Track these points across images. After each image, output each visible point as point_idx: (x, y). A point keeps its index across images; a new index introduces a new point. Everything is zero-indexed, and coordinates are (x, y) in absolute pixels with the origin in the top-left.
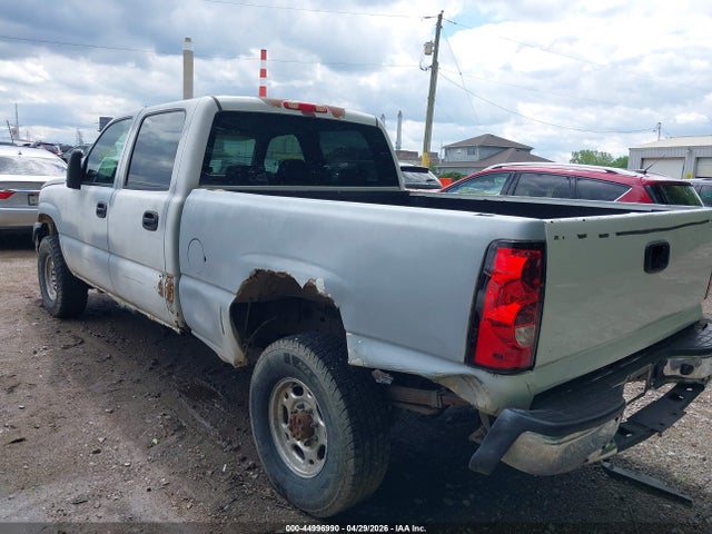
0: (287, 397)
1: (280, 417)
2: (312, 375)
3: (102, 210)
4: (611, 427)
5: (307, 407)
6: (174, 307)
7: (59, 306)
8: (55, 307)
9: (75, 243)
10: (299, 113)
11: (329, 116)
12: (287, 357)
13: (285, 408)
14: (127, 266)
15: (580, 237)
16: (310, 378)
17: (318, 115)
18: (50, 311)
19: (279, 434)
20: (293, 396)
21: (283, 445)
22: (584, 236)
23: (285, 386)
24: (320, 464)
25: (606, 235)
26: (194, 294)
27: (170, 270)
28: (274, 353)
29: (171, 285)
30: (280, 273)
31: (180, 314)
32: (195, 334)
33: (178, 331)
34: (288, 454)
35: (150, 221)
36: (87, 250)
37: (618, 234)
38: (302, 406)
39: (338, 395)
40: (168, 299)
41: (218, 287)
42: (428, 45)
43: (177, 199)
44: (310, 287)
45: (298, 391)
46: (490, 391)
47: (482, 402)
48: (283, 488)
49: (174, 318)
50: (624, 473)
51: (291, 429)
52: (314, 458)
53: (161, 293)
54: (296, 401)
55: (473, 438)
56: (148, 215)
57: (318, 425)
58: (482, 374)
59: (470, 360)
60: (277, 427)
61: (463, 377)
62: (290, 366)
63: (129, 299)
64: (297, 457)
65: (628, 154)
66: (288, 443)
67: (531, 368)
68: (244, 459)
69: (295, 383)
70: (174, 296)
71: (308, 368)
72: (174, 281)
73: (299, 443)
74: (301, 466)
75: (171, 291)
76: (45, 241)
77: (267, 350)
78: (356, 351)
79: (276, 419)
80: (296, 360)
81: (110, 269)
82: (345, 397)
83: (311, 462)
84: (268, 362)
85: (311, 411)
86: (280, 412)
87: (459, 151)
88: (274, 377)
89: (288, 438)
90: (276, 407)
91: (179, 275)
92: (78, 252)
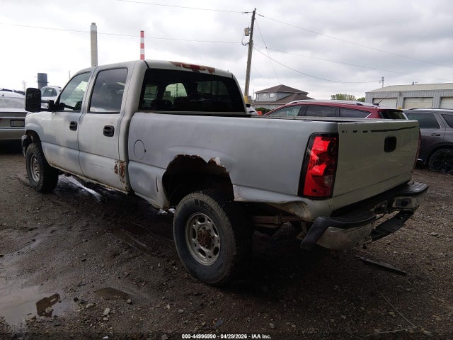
0: (195, 224)
1: (191, 235)
2: (212, 209)
3: (74, 126)
4: (369, 228)
5: (207, 228)
6: (125, 179)
7: (41, 185)
8: (38, 186)
9: (53, 146)
10: (191, 70)
11: (207, 72)
12: (196, 201)
13: (194, 230)
14: (92, 157)
15: (355, 132)
16: (211, 212)
17: (201, 72)
18: (35, 188)
19: (191, 244)
20: (199, 223)
21: (193, 250)
22: (356, 131)
23: (195, 218)
24: (215, 258)
25: (366, 132)
26: (138, 171)
27: (122, 158)
28: (189, 200)
29: (123, 167)
30: (193, 156)
31: (128, 183)
32: (137, 194)
33: (126, 193)
34: (196, 254)
35: (109, 131)
36: (62, 150)
37: (372, 131)
38: (204, 228)
39: (227, 219)
40: (121, 175)
41: (154, 166)
42: (247, 30)
43: (126, 118)
44: (212, 162)
45: (202, 220)
46: (310, 209)
47: (306, 215)
48: (194, 272)
49: (124, 186)
50: (371, 261)
51: (199, 240)
52: (212, 254)
53: (116, 172)
54: (201, 226)
55: (298, 237)
56: (107, 128)
57: (214, 237)
58: (306, 200)
59: (301, 194)
60: (190, 241)
61: (296, 202)
62: (198, 207)
63: (92, 177)
64: (201, 255)
65: (364, 97)
66: (196, 249)
67: (331, 197)
68: (168, 261)
69: (200, 216)
70: (124, 174)
71: (209, 206)
72: (125, 164)
73: (202, 248)
74: (204, 259)
75: (123, 170)
76: (31, 146)
77: (184, 199)
78: (239, 194)
79: (189, 237)
80: (202, 203)
81: (79, 161)
82: (231, 220)
83: (210, 257)
84: (185, 205)
85: (210, 230)
86: (191, 232)
87: (265, 95)
88: (188, 213)
89: (196, 246)
90: (189, 231)
91: (128, 161)
92: (57, 152)
